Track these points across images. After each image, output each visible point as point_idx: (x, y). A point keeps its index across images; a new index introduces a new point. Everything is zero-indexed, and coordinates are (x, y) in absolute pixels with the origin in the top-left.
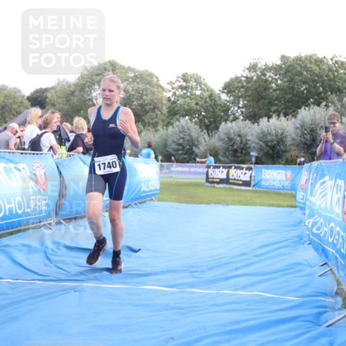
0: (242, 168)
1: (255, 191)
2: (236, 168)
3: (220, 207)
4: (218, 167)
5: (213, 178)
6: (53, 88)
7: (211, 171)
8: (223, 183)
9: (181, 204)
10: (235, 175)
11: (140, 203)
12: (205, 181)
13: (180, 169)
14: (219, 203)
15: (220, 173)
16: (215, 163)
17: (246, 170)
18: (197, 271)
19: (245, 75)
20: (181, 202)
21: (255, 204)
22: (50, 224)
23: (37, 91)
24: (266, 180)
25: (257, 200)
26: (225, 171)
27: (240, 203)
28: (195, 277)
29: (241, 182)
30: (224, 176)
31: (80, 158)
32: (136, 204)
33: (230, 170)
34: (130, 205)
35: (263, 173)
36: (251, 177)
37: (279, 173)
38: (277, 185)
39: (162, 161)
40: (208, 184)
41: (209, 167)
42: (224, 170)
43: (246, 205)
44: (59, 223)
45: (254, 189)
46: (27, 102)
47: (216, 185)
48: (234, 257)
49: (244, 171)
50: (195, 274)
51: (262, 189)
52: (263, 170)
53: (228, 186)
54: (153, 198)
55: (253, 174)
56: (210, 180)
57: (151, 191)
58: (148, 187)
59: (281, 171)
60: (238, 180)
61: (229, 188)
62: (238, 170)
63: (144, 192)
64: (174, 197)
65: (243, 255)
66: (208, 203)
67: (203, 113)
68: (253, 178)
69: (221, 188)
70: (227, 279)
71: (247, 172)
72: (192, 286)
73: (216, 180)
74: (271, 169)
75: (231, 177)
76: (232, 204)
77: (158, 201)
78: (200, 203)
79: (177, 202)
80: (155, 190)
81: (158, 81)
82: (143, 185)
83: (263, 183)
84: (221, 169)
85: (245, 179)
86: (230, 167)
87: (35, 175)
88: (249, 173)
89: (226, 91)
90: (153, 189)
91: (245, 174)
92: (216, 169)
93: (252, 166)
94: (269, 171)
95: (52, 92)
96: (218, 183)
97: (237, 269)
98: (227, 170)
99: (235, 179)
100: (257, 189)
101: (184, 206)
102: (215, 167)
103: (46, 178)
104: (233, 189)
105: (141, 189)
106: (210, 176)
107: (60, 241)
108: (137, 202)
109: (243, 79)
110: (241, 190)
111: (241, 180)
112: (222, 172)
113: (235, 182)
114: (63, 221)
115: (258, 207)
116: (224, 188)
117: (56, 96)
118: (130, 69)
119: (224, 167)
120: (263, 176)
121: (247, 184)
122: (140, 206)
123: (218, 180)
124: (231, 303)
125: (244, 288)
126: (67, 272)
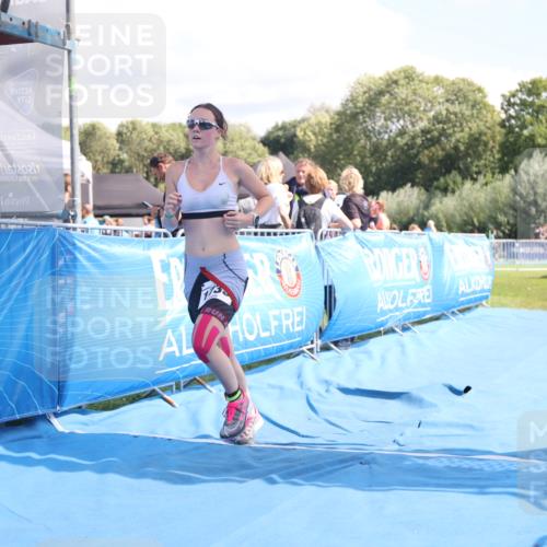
6: (303, 120)
9: (534, 311)
11: (461, 311)
13: (527, 250)
20: (533, 308)
22: (311, 350)
23: (277, 128)
31: (357, 238)
32: (453, 313)
34: (443, 314)
39: (497, 237)
44: (325, 348)
46: (261, 147)
54: (484, 302)
57: (474, 292)
58: (470, 286)
63: (464, 294)
64: (518, 299)
77: (493, 306)
79: (526, 307)
80: (483, 291)
81: (485, 97)
82: (461, 283)
87: (278, 272)
90: (478, 289)
95: (304, 125)
101: (539, 314)
103: (298, 276)
105: (458, 289)
107: (328, 378)
108: (455, 310)
114: (332, 346)
117: (314, 134)
118: (437, 81)
122: (461, 316)
126: (346, 430)
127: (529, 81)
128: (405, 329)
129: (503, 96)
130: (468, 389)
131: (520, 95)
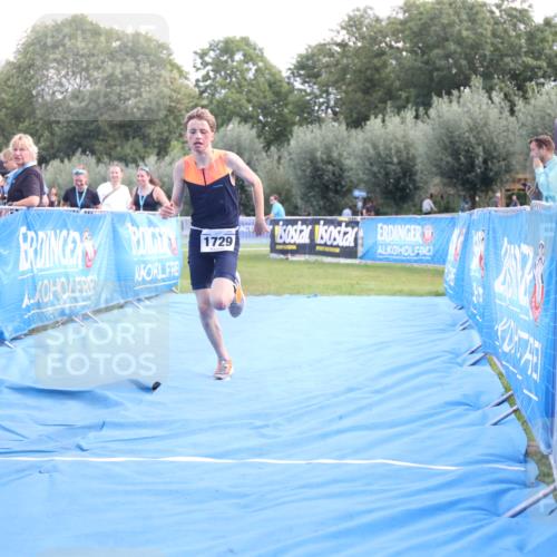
0: (340, 224)
1: (366, 266)
2: (327, 223)
3: (301, 300)
4: (294, 223)
5: (284, 243)
7: (279, 230)
8: (305, 253)
10: (326, 237)
12: (269, 249)
14: (298, 293)
15: (297, 234)
16: (287, 214)
17: (347, 226)
18: (267, 426)
19: (339, 41)
21: (368, 292)
24: (386, 245)
25: (372, 285)
26: (307, 230)
27: (339, 291)
28: (263, 436)
29: (337, 250)
30: (305, 239)
33: (317, 227)
35: (379, 231)
36: (356, 240)
37: (409, 230)
38: (408, 252)
40: (274, 255)
41: (275, 222)
42: (304, 227)
43: (350, 294)
45: (363, 262)
47: (289, 256)
48: (335, 395)
49: (343, 228)
50: (264, 431)
51: (378, 263)
52: (380, 225)
53: (313, 258)
55: (361, 234)
56: (278, 247)
59: (413, 227)
60: (331, 246)
61: (316, 261)
62: (332, 228)
65: (351, 390)
66: (278, 293)
67: (261, 118)
68: (360, 241)
69: (299, 262)
70: (325, 436)
71: (349, 229)
72: (259, 452)
73: (290, 247)
74: (394, 223)
75: (318, 241)
76: (323, 294)
77: (182, 292)
78: (263, 294)
81: (170, 54)
83: (379, 251)
84: (299, 226)
85: (345, 244)
86: (317, 222)
88: (352, 232)
89: (302, 72)
91: (345, 233)
92: (290, 227)
93: (359, 218)
94: (391, 227)
96: (293, 252)
97: (341, 418)
98: (310, 227)
99: (325, 245)
100: (369, 262)
102: (287, 223)
104: (323, 264)
106: (278, 240)
109: (338, 49)
110: (338, 264)
111: (337, 246)
112: (301, 231)
113: (327, 249)
115: (373, 298)
116: (307, 262)
119: (304, 222)
120: (379, 238)
121: (350, 252)
122: (147, 302)
123: (294, 247)
124: (336, 481)
125: (356, 452)
126: (22, 436)
127: (222, 39)
128: (85, 317)
129: (196, 53)
130: (156, 386)
131: (212, 54)
